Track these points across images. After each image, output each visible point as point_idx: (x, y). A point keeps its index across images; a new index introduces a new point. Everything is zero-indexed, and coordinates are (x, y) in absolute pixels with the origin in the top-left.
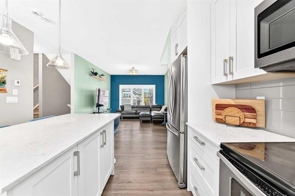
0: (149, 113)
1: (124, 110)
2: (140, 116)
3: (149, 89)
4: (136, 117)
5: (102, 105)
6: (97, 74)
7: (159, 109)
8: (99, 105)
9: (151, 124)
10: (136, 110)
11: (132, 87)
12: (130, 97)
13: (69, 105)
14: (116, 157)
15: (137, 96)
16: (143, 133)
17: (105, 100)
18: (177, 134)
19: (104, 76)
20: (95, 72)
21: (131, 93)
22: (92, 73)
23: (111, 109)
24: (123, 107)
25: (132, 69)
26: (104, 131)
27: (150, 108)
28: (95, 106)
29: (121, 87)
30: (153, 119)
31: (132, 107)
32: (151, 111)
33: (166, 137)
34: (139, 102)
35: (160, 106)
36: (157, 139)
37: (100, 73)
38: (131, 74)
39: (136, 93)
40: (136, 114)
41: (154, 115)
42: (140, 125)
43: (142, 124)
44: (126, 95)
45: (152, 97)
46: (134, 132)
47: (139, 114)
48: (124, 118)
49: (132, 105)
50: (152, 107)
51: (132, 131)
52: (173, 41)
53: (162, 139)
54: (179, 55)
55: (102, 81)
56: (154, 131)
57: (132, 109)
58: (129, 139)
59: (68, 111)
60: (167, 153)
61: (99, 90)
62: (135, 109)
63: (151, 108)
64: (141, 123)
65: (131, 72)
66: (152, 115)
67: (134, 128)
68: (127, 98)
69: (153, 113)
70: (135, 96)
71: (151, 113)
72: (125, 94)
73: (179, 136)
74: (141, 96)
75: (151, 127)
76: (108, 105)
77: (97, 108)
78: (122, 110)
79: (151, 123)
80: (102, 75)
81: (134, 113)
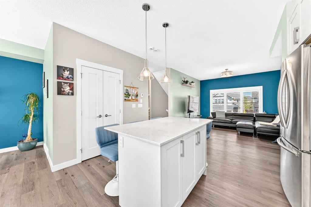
0: (251, 123)
1: (215, 118)
2: (237, 126)
3: (252, 92)
4: (231, 127)
5: (193, 112)
6: (188, 82)
7: (271, 120)
8: (189, 112)
9: (255, 138)
10: (232, 119)
11: (226, 91)
12: (223, 102)
13: (167, 110)
14: (208, 162)
15: (233, 101)
16: (241, 147)
17: (195, 106)
18: (295, 152)
19: (194, 83)
20: (186, 80)
21: (225, 98)
22: (183, 82)
23: (201, 116)
24: (214, 114)
25: (226, 71)
26: (199, 132)
27: (253, 118)
28: (187, 111)
29: (212, 92)
30: (257, 132)
31: (226, 115)
32: (254, 121)
33: (279, 158)
34: (236, 109)
35: (274, 116)
36: (264, 158)
37: (190, 81)
38: (224, 76)
39: (232, 98)
40: (231, 123)
41: (259, 127)
42: (238, 137)
43: (239, 136)
44: (218, 101)
45: (257, 103)
46: (229, 144)
47: (236, 124)
48: (216, 126)
49: (226, 112)
50: (256, 116)
51: (226, 141)
52: (291, 23)
53: (273, 160)
54: (300, 43)
55: (192, 88)
56: (259, 147)
57: (226, 117)
58: (222, 149)
59: (166, 115)
60: (280, 179)
61: (189, 96)
62: (231, 117)
63: (255, 118)
64: (238, 134)
65: (224, 74)
66: (256, 127)
67: (228, 139)
68: (220, 104)
69: (258, 124)
70: (230, 102)
71: (254, 124)
72: (216, 100)
73: (301, 155)
74: (239, 102)
75: (255, 142)
76: (198, 111)
77: (188, 113)
78: (214, 118)
79: (255, 136)
80: (192, 82)
81: (229, 122)
